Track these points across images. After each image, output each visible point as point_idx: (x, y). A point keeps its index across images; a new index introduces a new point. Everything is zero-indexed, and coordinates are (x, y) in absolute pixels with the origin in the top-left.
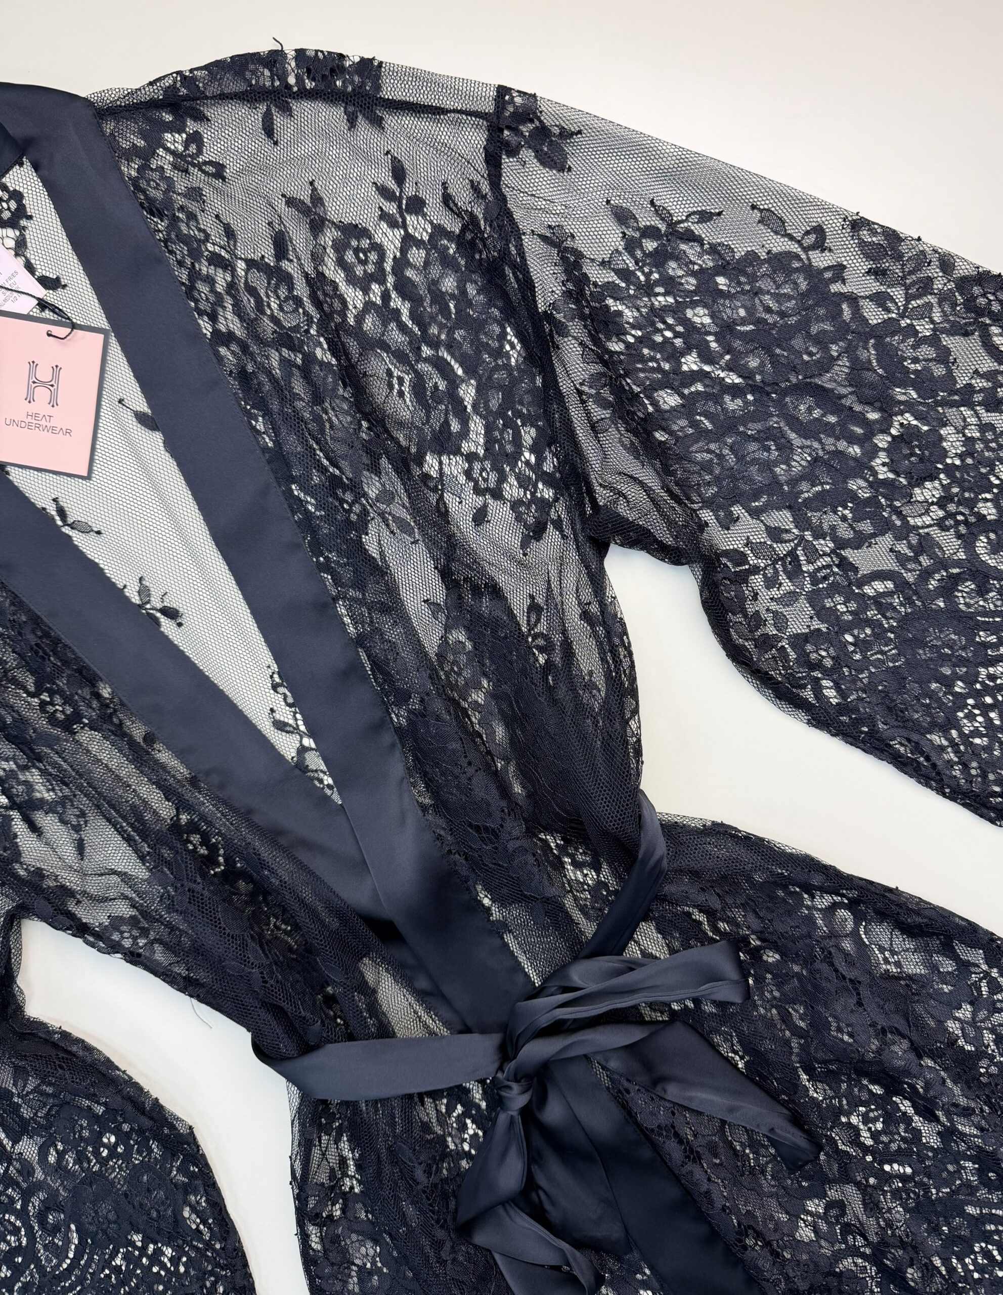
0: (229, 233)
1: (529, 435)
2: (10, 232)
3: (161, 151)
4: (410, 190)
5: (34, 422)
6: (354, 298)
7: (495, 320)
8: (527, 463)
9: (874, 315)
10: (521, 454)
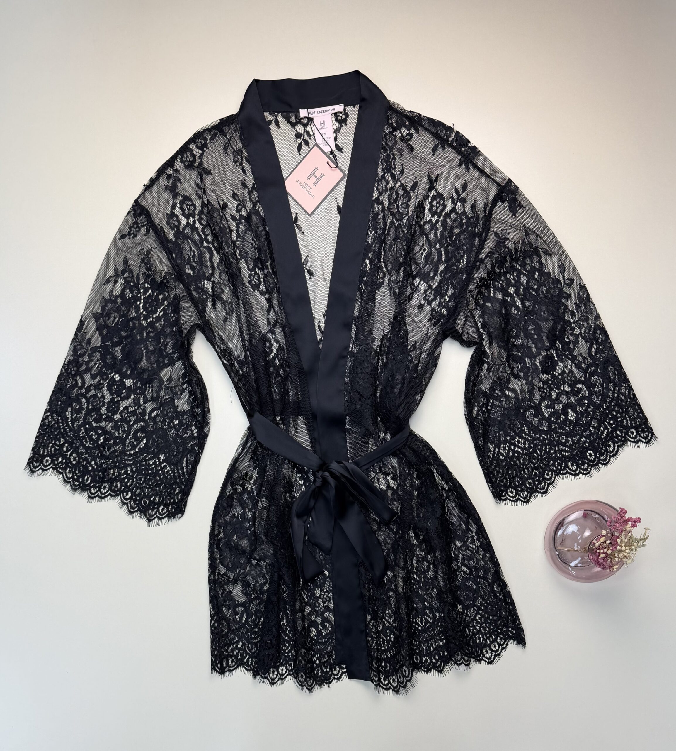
0: (402, 172)
1: (451, 292)
2: (337, 124)
3: (398, 131)
4: (464, 195)
5: (304, 186)
6: (428, 216)
7: (463, 250)
8: (445, 300)
9: (568, 317)
10: (445, 296)
